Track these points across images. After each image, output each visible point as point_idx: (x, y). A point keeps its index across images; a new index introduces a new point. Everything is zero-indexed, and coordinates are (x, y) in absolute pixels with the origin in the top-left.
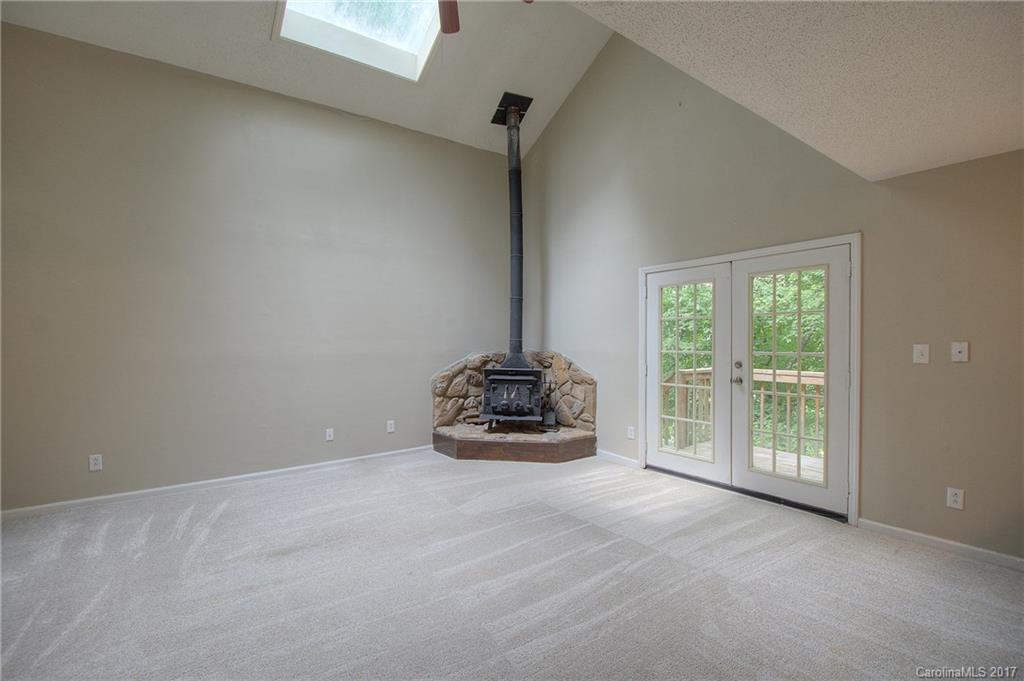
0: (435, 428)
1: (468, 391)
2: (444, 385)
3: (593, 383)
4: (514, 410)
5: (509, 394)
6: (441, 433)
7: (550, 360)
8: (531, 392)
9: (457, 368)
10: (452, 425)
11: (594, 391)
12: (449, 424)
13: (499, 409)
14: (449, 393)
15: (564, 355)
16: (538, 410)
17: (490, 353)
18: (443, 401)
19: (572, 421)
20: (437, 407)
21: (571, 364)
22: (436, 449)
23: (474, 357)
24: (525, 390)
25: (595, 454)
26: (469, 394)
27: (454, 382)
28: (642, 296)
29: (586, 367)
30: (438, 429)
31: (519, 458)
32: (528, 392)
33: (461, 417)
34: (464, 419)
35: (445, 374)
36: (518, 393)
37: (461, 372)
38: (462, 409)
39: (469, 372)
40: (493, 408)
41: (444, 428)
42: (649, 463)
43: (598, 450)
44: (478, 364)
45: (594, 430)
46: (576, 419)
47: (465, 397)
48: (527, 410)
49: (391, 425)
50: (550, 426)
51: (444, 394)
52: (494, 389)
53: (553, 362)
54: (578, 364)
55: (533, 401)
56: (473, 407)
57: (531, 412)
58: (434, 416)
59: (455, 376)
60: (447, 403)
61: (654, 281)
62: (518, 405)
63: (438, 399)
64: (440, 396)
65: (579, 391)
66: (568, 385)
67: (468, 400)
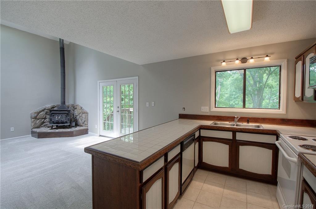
0: (32, 129)
1: (46, 117)
2: (36, 115)
3: (87, 113)
4: (60, 122)
5: (58, 117)
6: (34, 130)
7: (76, 107)
8: (66, 116)
9: (41, 109)
10: (39, 128)
11: (88, 115)
12: (38, 127)
13: (55, 122)
14: (37, 118)
15: (80, 105)
16: (69, 122)
17: (55, 104)
18: (35, 120)
19: (82, 124)
20: (33, 122)
21: (82, 108)
22: (32, 136)
23: (49, 106)
24: (64, 116)
25: (88, 134)
26: (46, 118)
27: (40, 114)
28: (98, 89)
29: (86, 109)
30: (33, 129)
31: (60, 137)
32: (65, 116)
33: (43, 125)
34: (44, 126)
35: (36, 111)
36: (62, 117)
37: (43, 110)
38: (43, 122)
39: (47, 111)
40: (53, 122)
41: (36, 129)
42: (101, 134)
43: (89, 132)
44: (50, 108)
45: (87, 127)
46: (83, 124)
47: (45, 119)
48: (65, 122)
49: (12, 129)
50: (73, 126)
51: (35, 118)
52: (53, 116)
53: (77, 107)
54: (84, 108)
55: (67, 119)
56: (48, 122)
57: (66, 123)
58: (31, 125)
59: (40, 112)
60: (37, 121)
61: (101, 84)
62: (62, 120)
63: (33, 120)
64: (34, 119)
65: (84, 116)
66: (81, 114)
67: (46, 120)
